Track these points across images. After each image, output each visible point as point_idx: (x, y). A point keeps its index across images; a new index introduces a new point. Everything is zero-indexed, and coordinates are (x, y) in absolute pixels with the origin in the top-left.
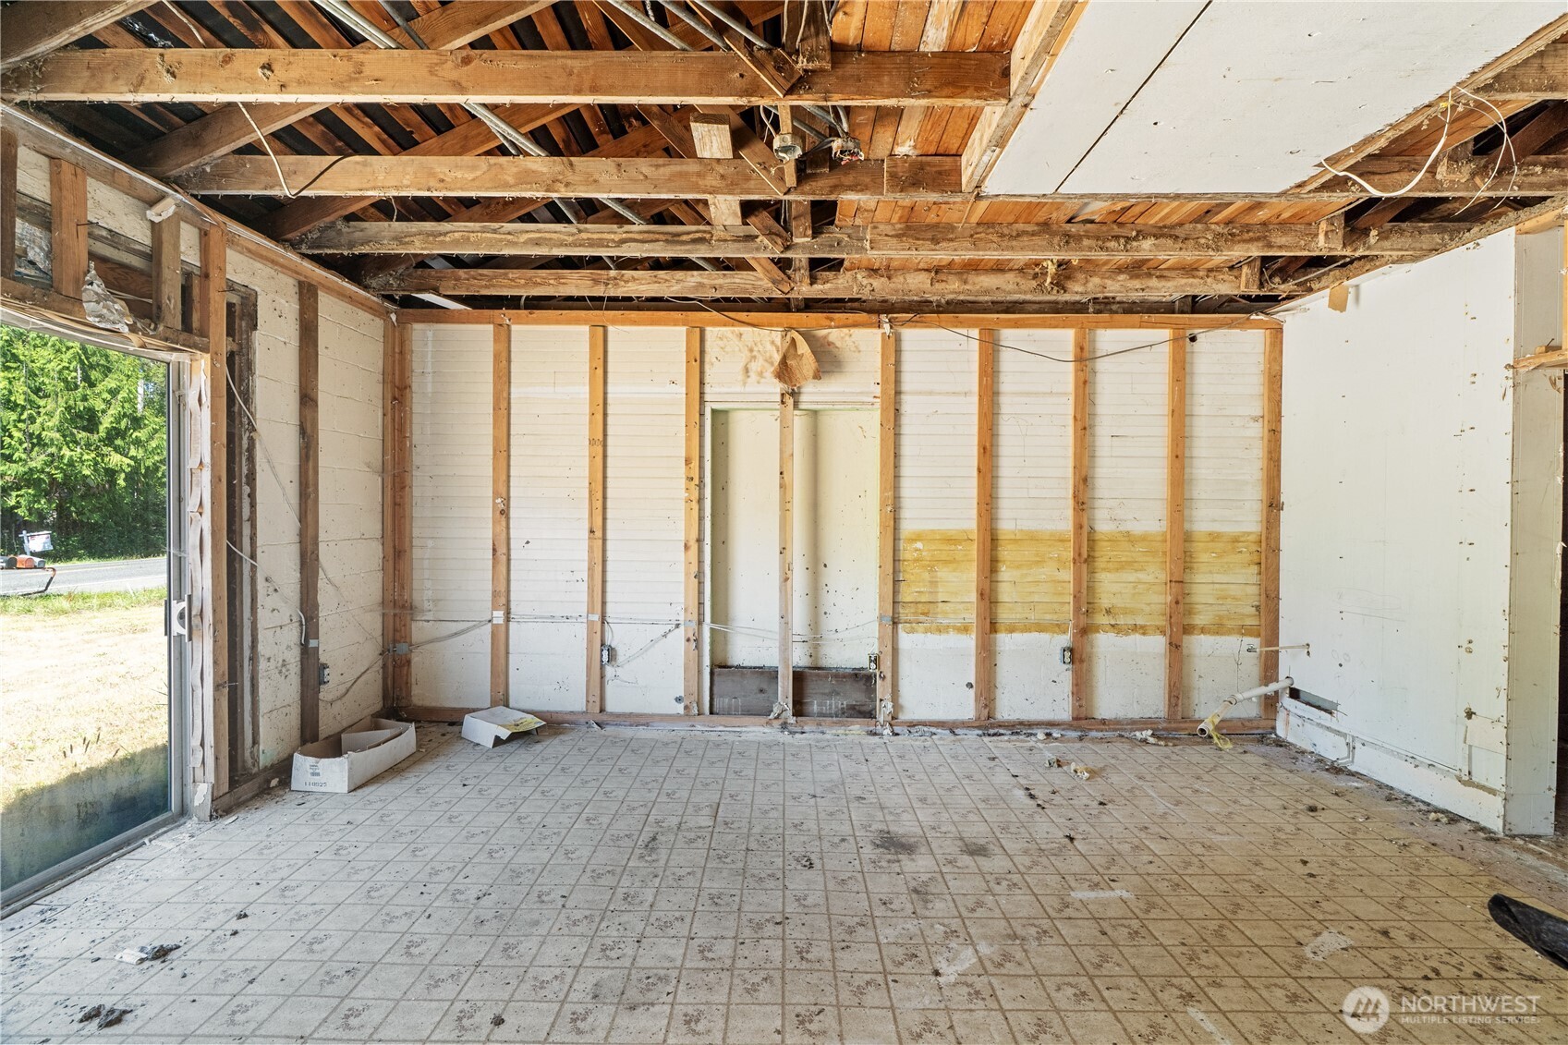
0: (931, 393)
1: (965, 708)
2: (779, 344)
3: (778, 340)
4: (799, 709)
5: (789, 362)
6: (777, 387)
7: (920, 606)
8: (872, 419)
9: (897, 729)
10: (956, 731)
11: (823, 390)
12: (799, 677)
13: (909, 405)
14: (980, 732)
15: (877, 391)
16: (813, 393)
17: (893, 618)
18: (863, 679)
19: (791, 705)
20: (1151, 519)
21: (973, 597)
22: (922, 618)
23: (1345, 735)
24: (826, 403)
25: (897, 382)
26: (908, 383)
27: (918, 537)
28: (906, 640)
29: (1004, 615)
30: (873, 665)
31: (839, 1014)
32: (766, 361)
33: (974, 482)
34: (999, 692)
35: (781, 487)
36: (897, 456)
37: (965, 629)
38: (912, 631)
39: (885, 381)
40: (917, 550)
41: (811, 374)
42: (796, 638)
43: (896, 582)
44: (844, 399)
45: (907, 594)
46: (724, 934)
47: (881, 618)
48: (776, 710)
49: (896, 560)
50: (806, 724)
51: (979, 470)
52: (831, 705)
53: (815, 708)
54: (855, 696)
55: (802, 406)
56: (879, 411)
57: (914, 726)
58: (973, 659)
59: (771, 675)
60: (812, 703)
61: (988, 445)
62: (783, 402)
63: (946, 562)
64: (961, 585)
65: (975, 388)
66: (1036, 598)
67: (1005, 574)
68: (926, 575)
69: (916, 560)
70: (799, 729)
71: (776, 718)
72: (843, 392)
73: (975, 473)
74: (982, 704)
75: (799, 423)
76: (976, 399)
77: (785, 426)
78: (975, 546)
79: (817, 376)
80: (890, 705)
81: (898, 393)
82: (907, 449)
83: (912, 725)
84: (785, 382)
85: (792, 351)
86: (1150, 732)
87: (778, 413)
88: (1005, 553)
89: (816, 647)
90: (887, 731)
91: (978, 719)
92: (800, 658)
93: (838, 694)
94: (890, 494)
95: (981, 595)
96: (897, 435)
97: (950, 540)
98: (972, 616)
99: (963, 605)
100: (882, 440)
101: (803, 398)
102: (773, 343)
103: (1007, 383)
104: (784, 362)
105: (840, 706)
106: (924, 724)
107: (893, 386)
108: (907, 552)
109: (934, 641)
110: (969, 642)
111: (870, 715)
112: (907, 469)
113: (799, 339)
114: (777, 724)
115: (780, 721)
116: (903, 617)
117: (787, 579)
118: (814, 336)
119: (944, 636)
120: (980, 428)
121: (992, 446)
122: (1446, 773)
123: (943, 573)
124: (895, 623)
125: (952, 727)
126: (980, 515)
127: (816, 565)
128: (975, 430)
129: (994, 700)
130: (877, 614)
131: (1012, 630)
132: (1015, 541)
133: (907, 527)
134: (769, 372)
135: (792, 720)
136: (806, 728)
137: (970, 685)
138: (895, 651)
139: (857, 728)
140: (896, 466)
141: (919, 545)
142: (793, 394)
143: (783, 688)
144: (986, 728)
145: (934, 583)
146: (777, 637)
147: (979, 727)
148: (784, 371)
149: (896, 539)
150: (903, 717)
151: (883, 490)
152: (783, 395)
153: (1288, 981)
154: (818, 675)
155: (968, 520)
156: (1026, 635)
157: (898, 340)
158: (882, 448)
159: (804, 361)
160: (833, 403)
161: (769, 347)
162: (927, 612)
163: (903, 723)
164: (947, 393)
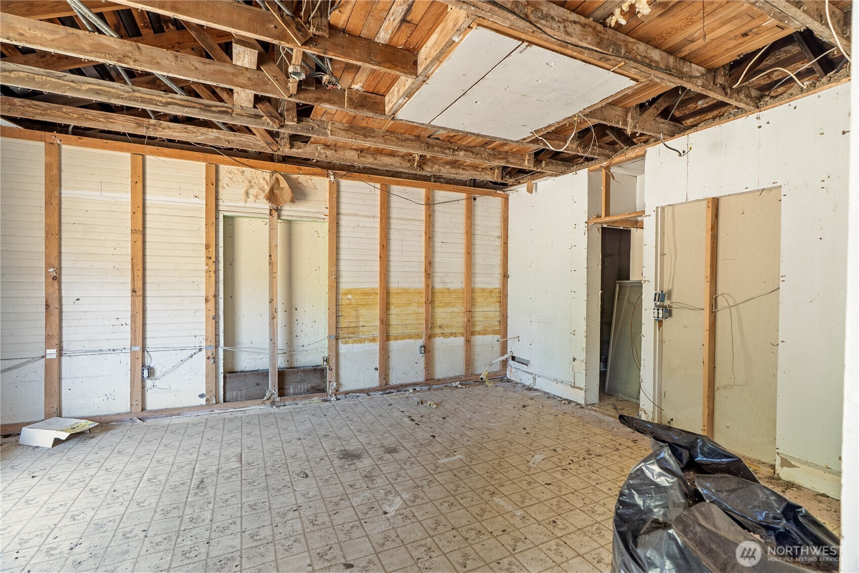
0: (356, 215)
1: (374, 381)
2: (268, 180)
3: (268, 178)
4: (282, 392)
5: (275, 191)
6: (266, 206)
7: (350, 329)
8: (324, 227)
9: (339, 397)
10: (370, 394)
11: (295, 209)
12: (282, 374)
13: (344, 221)
14: (382, 393)
15: (327, 211)
16: (289, 210)
17: (336, 336)
18: (319, 371)
19: (277, 391)
20: (457, 283)
21: (378, 323)
22: (351, 335)
23: (532, 374)
24: (297, 216)
25: (338, 208)
26: (344, 209)
27: (349, 292)
28: (343, 348)
29: (393, 332)
30: (325, 363)
31: (341, 547)
32: (260, 189)
33: (378, 263)
34: (391, 371)
35: (270, 264)
36: (338, 248)
37: (374, 340)
38: (346, 343)
39: (331, 207)
40: (348, 299)
41: (289, 199)
42: (279, 352)
43: (337, 317)
44: (308, 215)
45: (343, 323)
46: (264, 524)
47: (329, 337)
48: (268, 395)
49: (337, 305)
50: (286, 400)
51: (380, 257)
52: (301, 388)
53: (292, 390)
54: (315, 381)
55: (283, 218)
56: (327, 224)
57: (348, 393)
58: (378, 356)
59: (265, 374)
60: (289, 388)
61: (385, 244)
62: (271, 214)
63: (364, 305)
64: (371, 317)
65: (379, 215)
66: (408, 322)
67: (393, 310)
68: (353, 313)
69: (348, 305)
70: (282, 404)
71: (268, 399)
72: (307, 211)
73: (378, 258)
74: (382, 378)
75: (280, 227)
76: (378, 220)
77: (272, 229)
78: (379, 297)
79: (293, 201)
80: (335, 384)
81: (338, 214)
82: (343, 244)
83: (347, 393)
84: (273, 203)
85: (277, 185)
86: (459, 382)
87: (268, 221)
88: (393, 300)
89: (291, 356)
90: (333, 398)
91: (381, 386)
92: (281, 363)
93: (305, 381)
94: (334, 268)
95: (382, 321)
96: (338, 237)
97: (366, 293)
98: (377, 333)
99: (373, 327)
100: (329, 239)
101: (283, 213)
102: (264, 179)
103: (394, 214)
104: (272, 190)
105: (306, 388)
106: (353, 392)
107: (335, 210)
108: (344, 300)
109: (358, 347)
110: (376, 347)
111: (323, 390)
112: (343, 256)
113: (281, 179)
114: (268, 403)
115: (270, 401)
116: (341, 336)
117: (274, 318)
118: (290, 178)
119: (363, 345)
120: (381, 235)
121: (387, 244)
122: (566, 384)
123: (362, 311)
124: (337, 339)
125: (367, 392)
126: (381, 280)
127: (291, 309)
128: (378, 236)
129: (388, 375)
130: (327, 334)
131: (396, 339)
132: (398, 293)
133: (344, 286)
134: (262, 196)
135: (278, 399)
136: (287, 403)
137: (376, 369)
138: (337, 354)
139: (316, 399)
140: (337, 254)
141: (350, 296)
142: (277, 210)
143: (272, 381)
144: (385, 390)
145: (357, 316)
146: (268, 352)
147: (381, 390)
148: (272, 196)
149: (337, 293)
150: (342, 390)
151: (330, 267)
152: (271, 210)
153: (527, 477)
154: (293, 372)
155: (374, 283)
156: (404, 341)
157: (338, 185)
158: (329, 243)
159: (285, 191)
160: (301, 217)
161: (262, 181)
162: (354, 334)
163: (342, 393)
164: (364, 216)
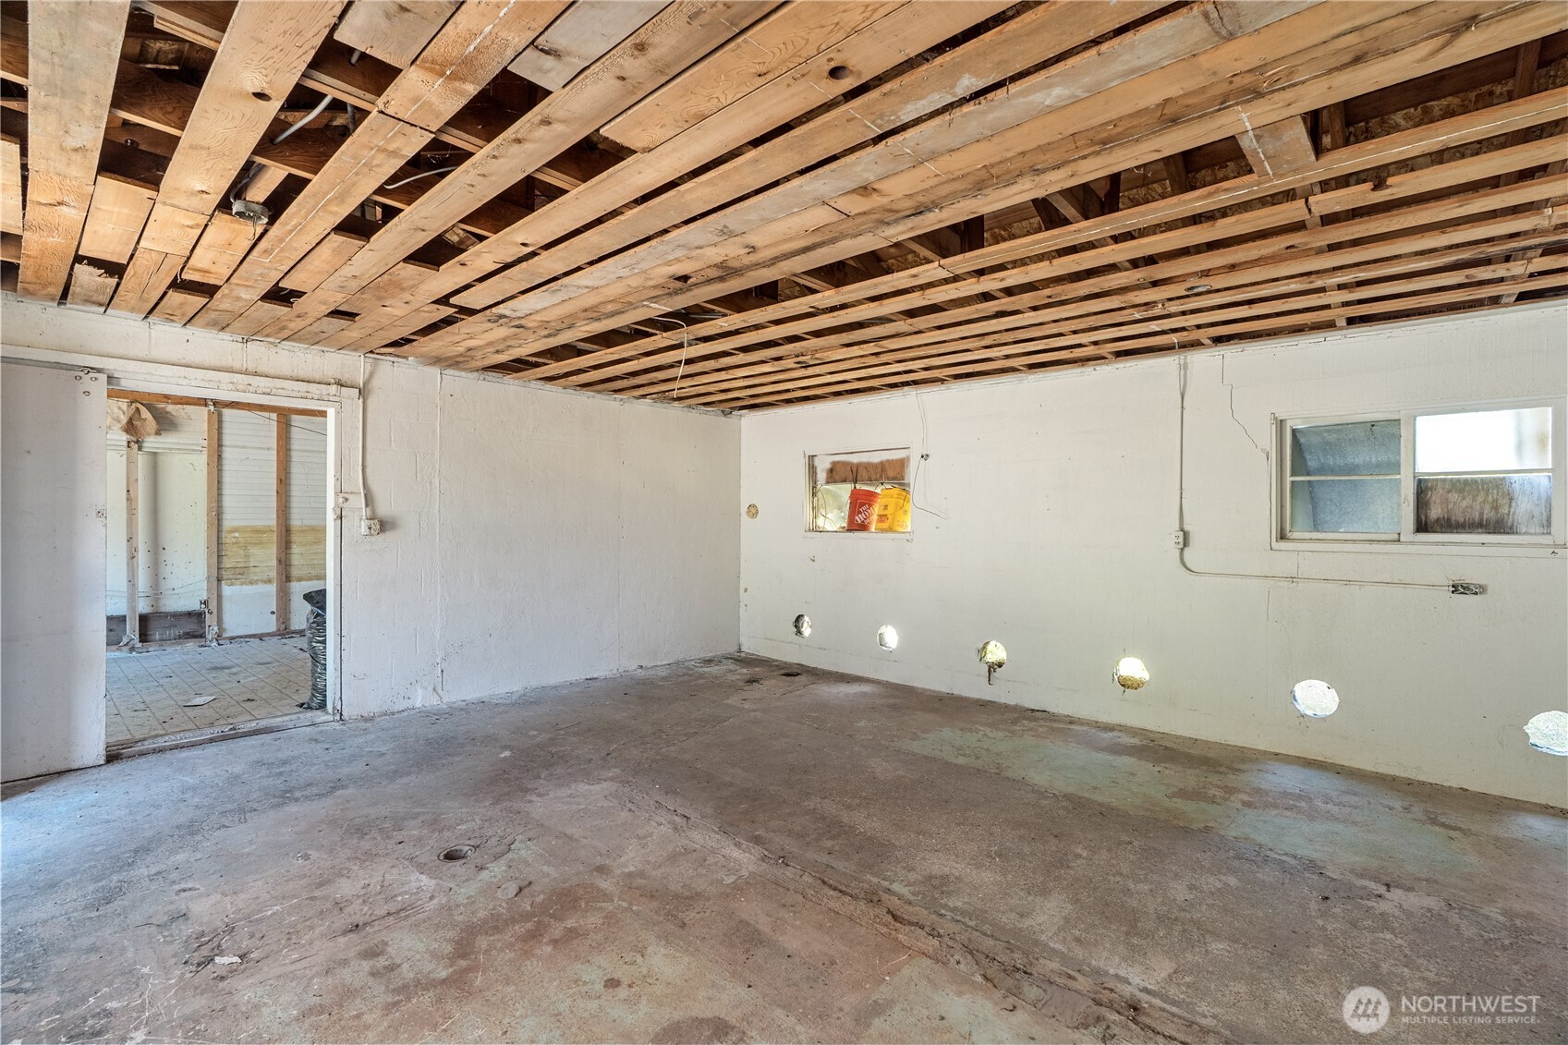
0: (244, 447)
1: (271, 625)
2: (125, 409)
3: (124, 406)
4: (144, 637)
5: (134, 423)
6: (124, 437)
7: (238, 569)
8: (201, 461)
9: (220, 642)
10: (264, 639)
11: (161, 441)
12: (144, 619)
13: (228, 454)
14: (280, 638)
15: (205, 443)
16: (151, 443)
17: (218, 578)
18: (198, 616)
19: (138, 636)
21: (274, 563)
22: (239, 577)
24: (165, 449)
25: (220, 439)
26: (227, 440)
27: (235, 530)
28: (227, 590)
29: (295, 572)
30: (203, 606)
32: (114, 419)
33: (275, 499)
34: (292, 615)
35: (128, 499)
36: (220, 482)
37: (269, 581)
38: (232, 584)
39: (210, 438)
40: (234, 537)
41: (153, 431)
42: (140, 594)
43: (219, 557)
44: (178, 447)
45: (227, 563)
47: (208, 578)
48: (125, 640)
49: (219, 543)
50: (150, 646)
51: (277, 492)
52: (170, 634)
53: (157, 637)
54: (190, 626)
55: (144, 450)
56: (206, 456)
57: (234, 638)
58: (275, 598)
59: (121, 619)
60: (155, 634)
61: (283, 478)
62: (129, 447)
63: (255, 544)
64: (266, 557)
65: (275, 446)
66: (316, 562)
67: (295, 549)
68: (242, 552)
69: (233, 543)
70: (145, 650)
71: (126, 645)
72: (178, 443)
73: (275, 493)
74: (281, 620)
75: (141, 459)
76: (275, 452)
77: (130, 462)
78: (275, 534)
79: (158, 433)
80: (216, 629)
81: (220, 446)
82: (228, 478)
83: (232, 638)
84: (132, 435)
85: (137, 416)
87: (125, 452)
88: (295, 538)
89: (157, 600)
90: (215, 644)
91: (278, 630)
92: (143, 607)
93: (176, 626)
94: (215, 504)
95: (280, 561)
96: (220, 470)
97: (258, 531)
98: (273, 574)
99: (267, 568)
100: (208, 473)
101: (145, 445)
102: (120, 408)
103: (296, 445)
104: (130, 422)
105: (177, 633)
106: (241, 637)
107: (216, 442)
108: (227, 538)
109: (248, 589)
110: (273, 588)
111: (202, 636)
112: (227, 490)
113: (143, 409)
114: (125, 649)
115: (128, 647)
116: (225, 577)
117: (133, 557)
118: (157, 409)
119: (254, 587)
120: (278, 469)
121: (286, 478)
123: (253, 550)
124: (219, 580)
125: (261, 637)
126: (278, 517)
127: (156, 548)
128: (275, 469)
129: (289, 619)
130: (206, 575)
131: (300, 580)
132: (302, 531)
133: (228, 523)
134: (117, 427)
135: (139, 645)
136: (150, 649)
137: (273, 613)
138: (219, 597)
139: (191, 645)
140: (219, 488)
141: (237, 534)
142: (137, 442)
143: (131, 626)
144: (284, 635)
145: (247, 556)
146: (126, 595)
147: (279, 635)
148: (130, 427)
149: (219, 531)
150: (225, 635)
151: (209, 502)
152: (129, 442)
154: (160, 616)
155: (271, 520)
157: (220, 415)
158: (208, 477)
159: (147, 423)
160: (170, 449)
161: (116, 410)
162: (242, 574)
163: (226, 638)
164: (255, 448)
